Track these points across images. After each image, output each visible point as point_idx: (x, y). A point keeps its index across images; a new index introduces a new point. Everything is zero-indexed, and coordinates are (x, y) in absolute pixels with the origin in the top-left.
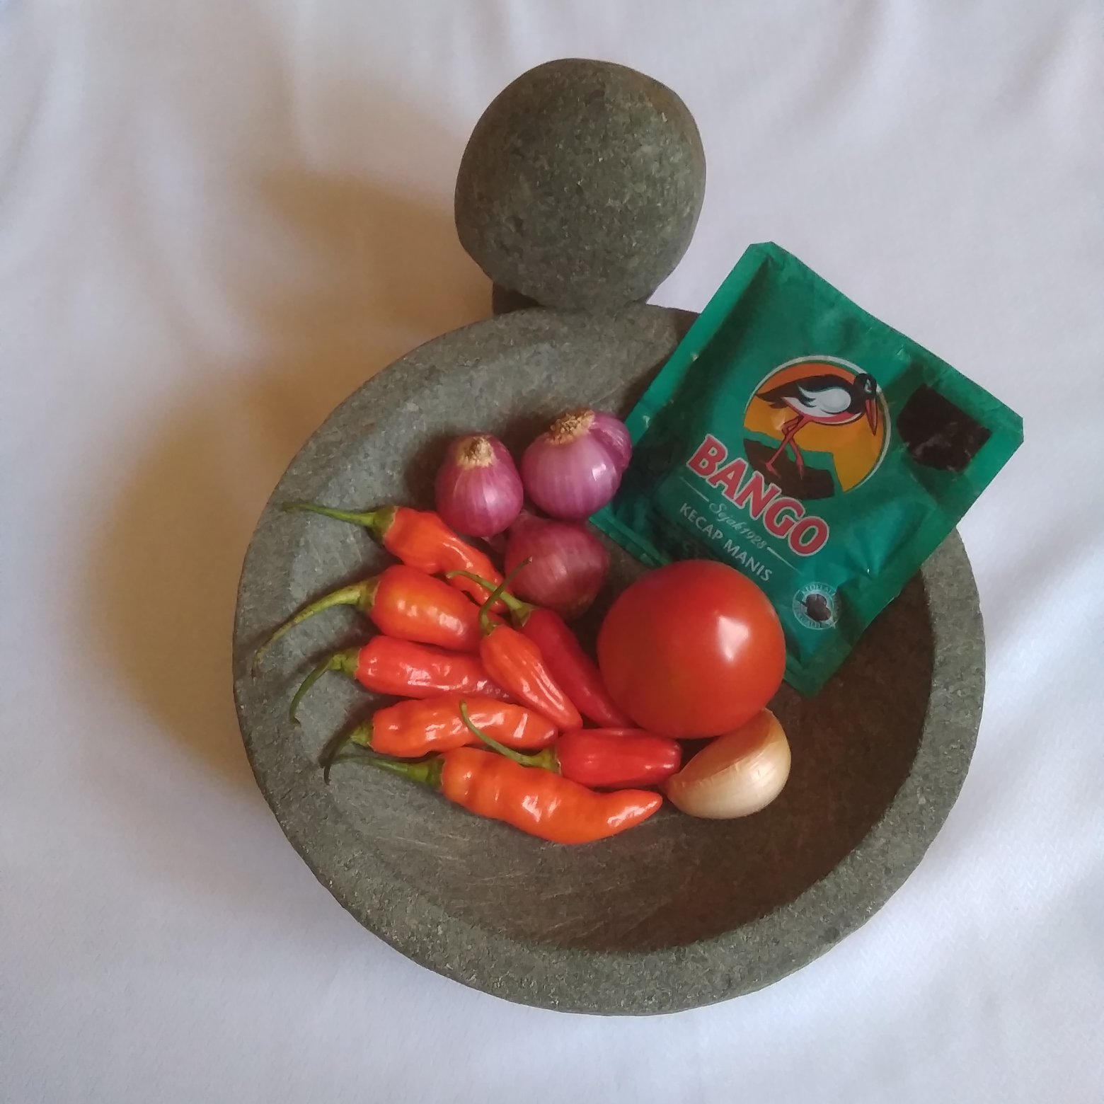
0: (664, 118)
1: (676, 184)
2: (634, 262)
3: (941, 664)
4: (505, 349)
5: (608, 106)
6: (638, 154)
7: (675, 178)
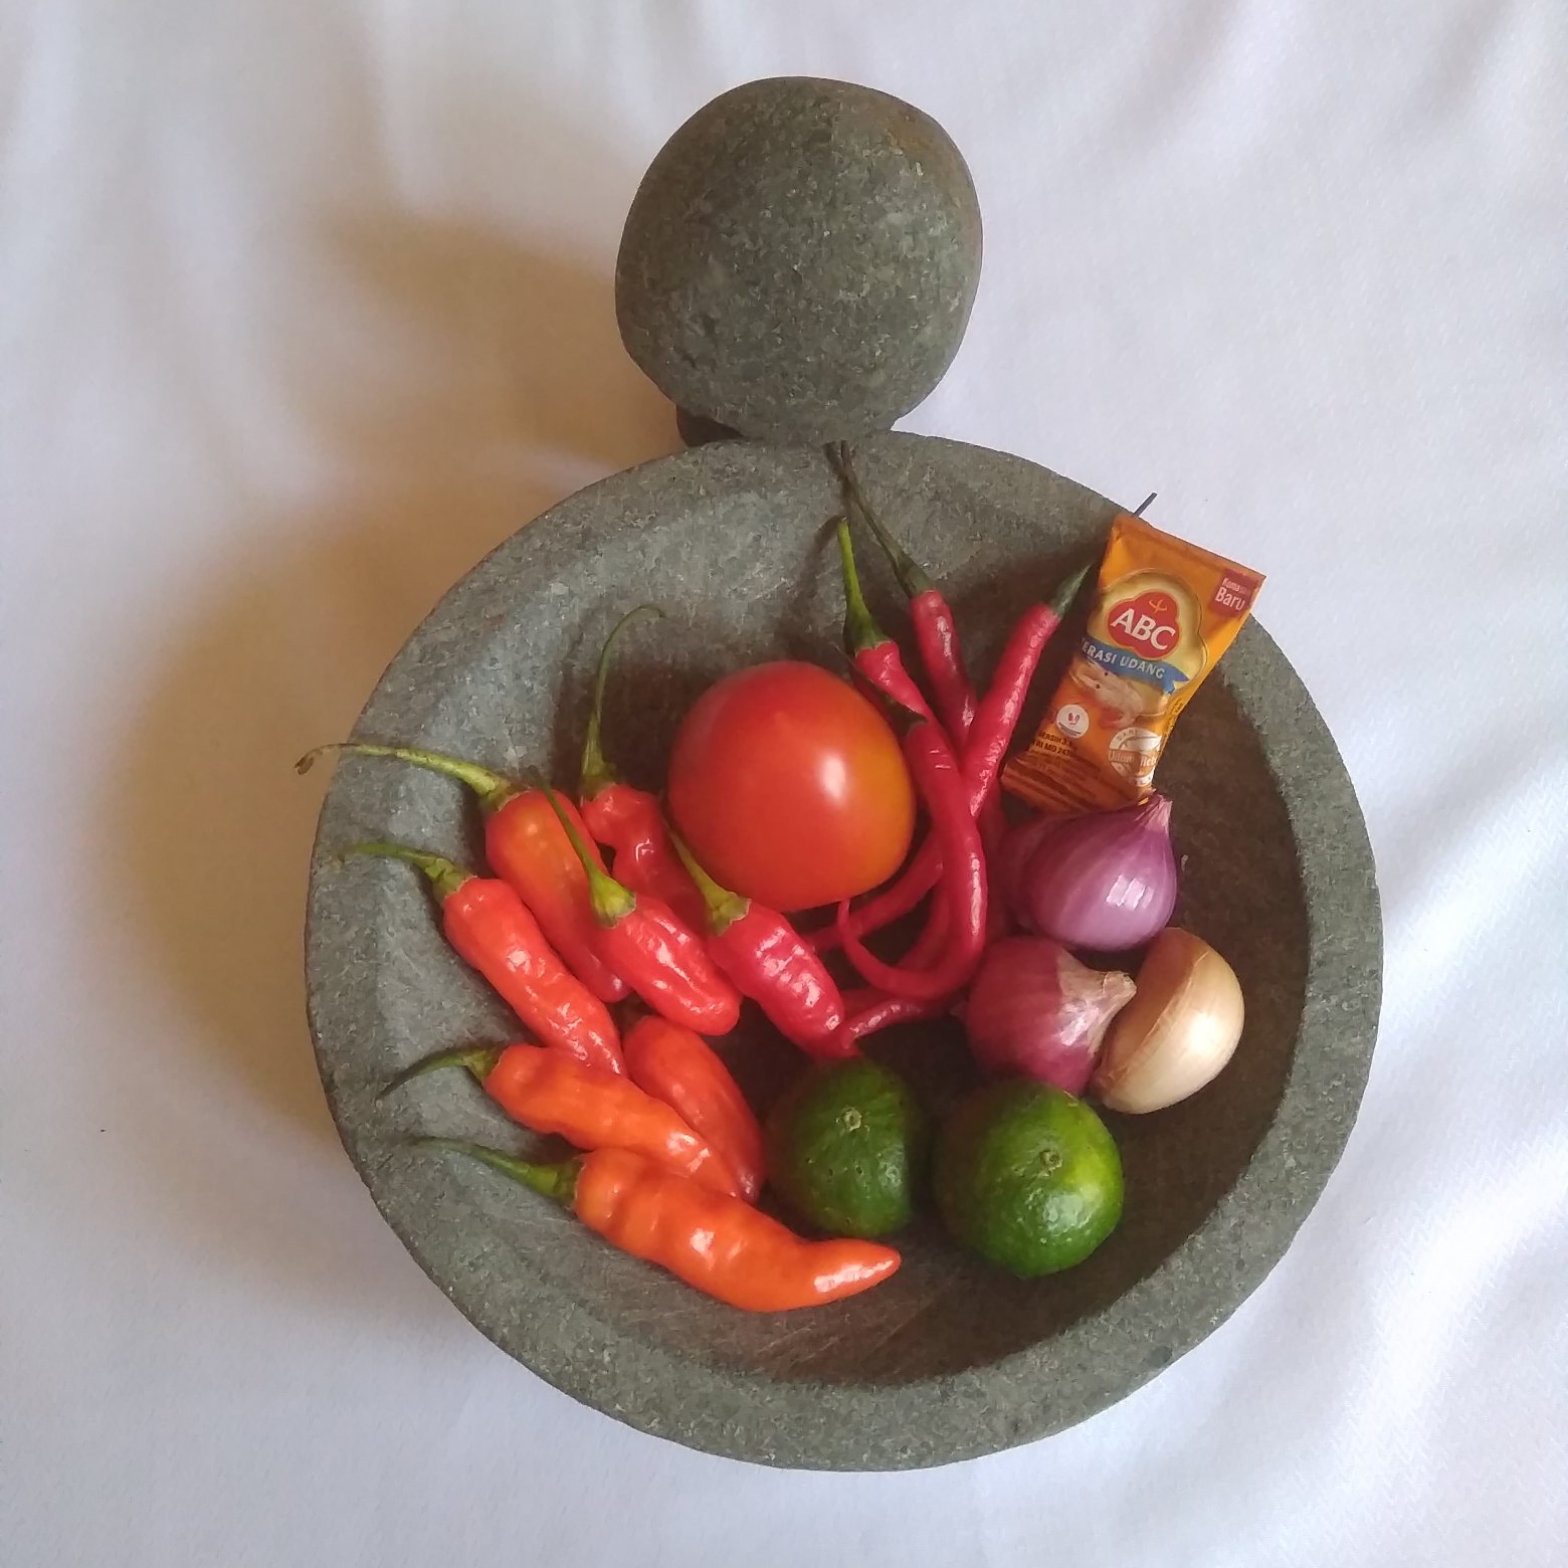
0: (919, 170)
1: (937, 266)
2: (879, 379)
3: (1320, 964)
4: (692, 502)
5: (836, 154)
6: (882, 226)
7: (936, 259)
